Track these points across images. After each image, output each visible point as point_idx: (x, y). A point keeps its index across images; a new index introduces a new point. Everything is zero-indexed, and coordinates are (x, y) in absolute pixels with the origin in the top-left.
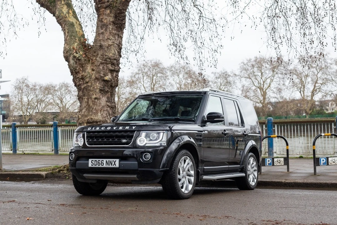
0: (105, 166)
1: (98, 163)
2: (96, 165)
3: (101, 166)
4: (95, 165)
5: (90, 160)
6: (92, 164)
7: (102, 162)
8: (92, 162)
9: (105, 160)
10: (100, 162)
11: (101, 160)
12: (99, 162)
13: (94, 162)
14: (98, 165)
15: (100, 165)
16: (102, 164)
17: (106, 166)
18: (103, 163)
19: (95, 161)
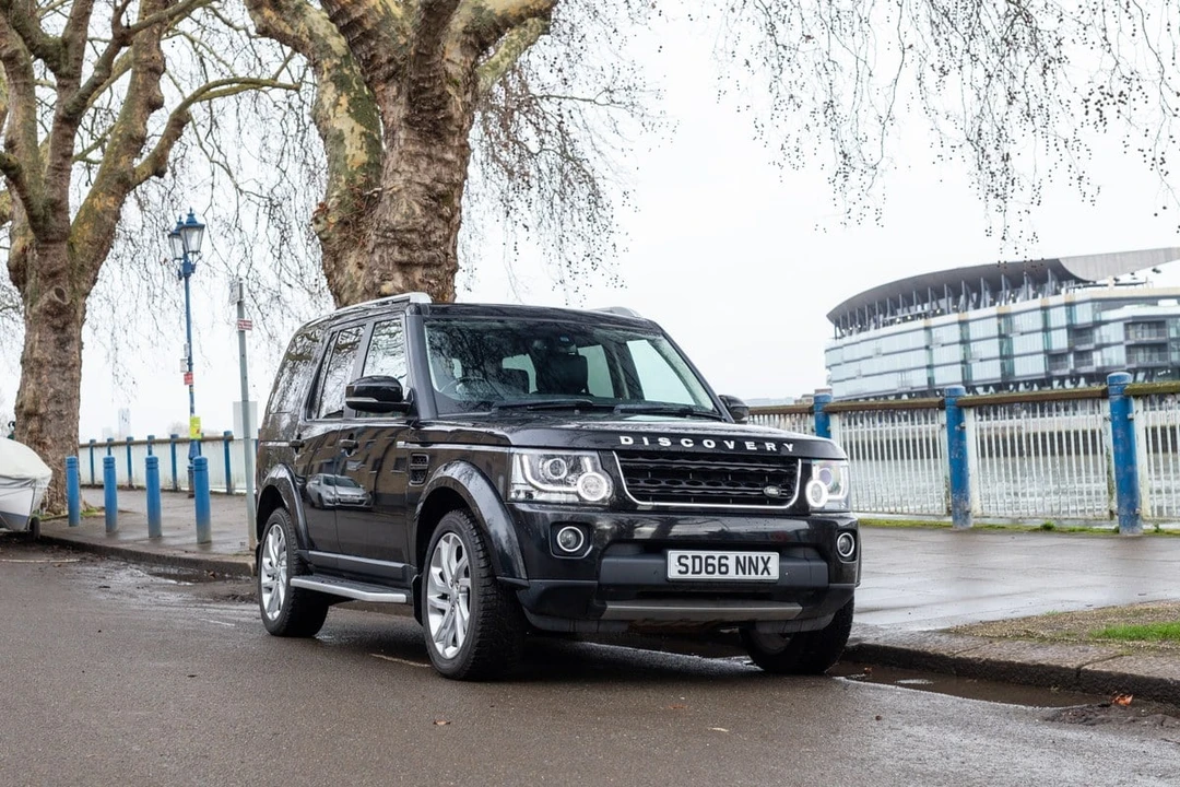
0: (732, 575)
1: (707, 565)
2: (700, 572)
3: (717, 576)
4: (693, 573)
5: (673, 555)
6: (684, 569)
7: (723, 561)
8: (683, 561)
9: (732, 556)
10: (716, 562)
11: (717, 554)
12: (710, 561)
13: (689, 562)
14: (707, 572)
15: (713, 572)
16: (723, 569)
17: (736, 577)
18: (726, 566)
19: (694, 557)
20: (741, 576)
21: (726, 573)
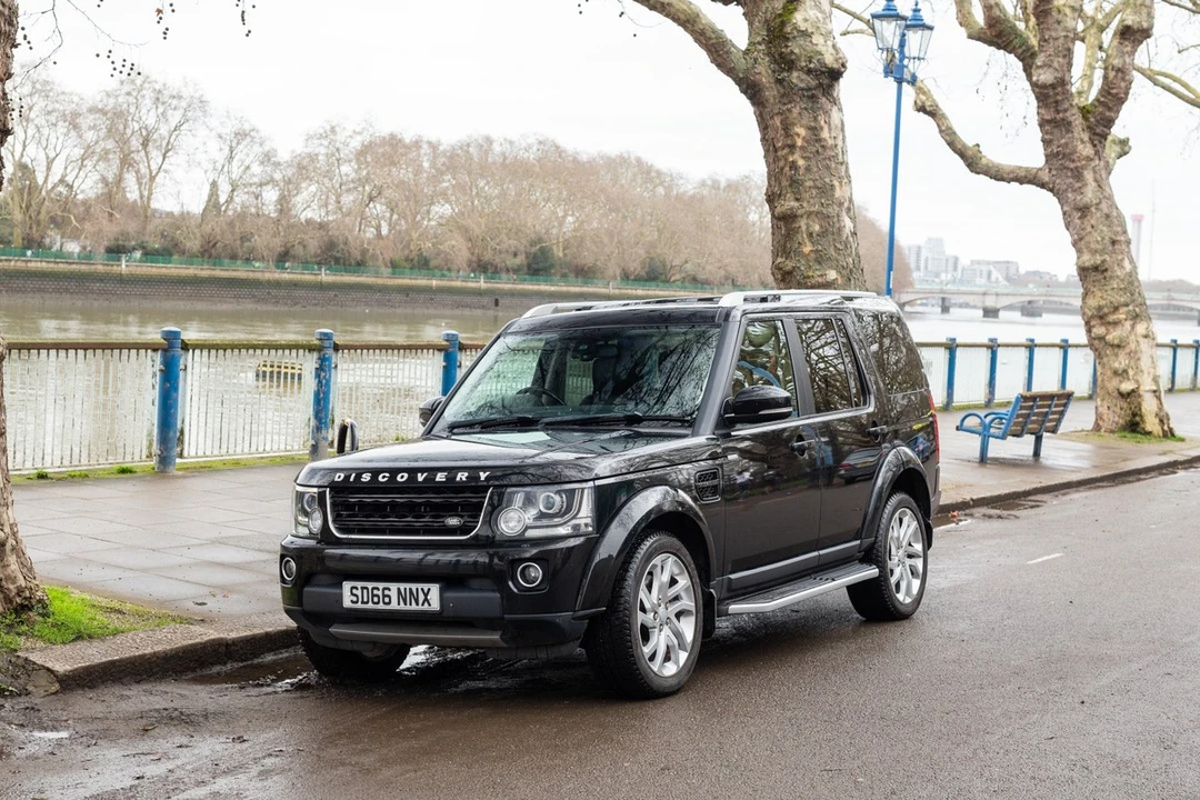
0: (394, 606)
1: (373, 596)
2: (367, 603)
3: (381, 606)
4: (363, 602)
5: (347, 586)
6: (355, 599)
7: (386, 592)
8: (354, 591)
9: (394, 587)
10: (380, 593)
11: (381, 585)
12: (375, 592)
13: (359, 592)
14: (374, 603)
15: (378, 603)
16: (387, 600)
17: (398, 608)
18: (389, 596)
19: (363, 588)
20: (402, 607)
21: (389, 603)
